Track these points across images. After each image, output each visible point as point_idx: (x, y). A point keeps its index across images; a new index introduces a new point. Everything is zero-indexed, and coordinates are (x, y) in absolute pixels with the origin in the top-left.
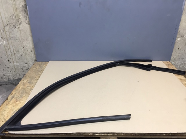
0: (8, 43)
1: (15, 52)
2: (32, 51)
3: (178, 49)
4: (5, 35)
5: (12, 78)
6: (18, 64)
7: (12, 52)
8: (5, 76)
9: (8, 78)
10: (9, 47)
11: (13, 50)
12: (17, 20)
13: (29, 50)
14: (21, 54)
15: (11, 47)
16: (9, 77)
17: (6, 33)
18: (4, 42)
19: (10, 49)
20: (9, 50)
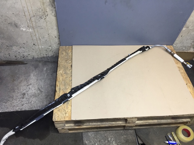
0: (34, 31)
1: (40, 38)
2: (56, 37)
3: (182, 36)
4: (31, 24)
5: (36, 57)
6: (43, 47)
7: (38, 37)
8: (30, 56)
9: (32, 57)
10: (35, 34)
11: (39, 36)
12: (43, 13)
13: (54, 37)
14: (46, 39)
15: (37, 34)
16: (34, 56)
17: (32, 23)
18: (30, 30)
19: (36, 35)
20: (35, 37)
